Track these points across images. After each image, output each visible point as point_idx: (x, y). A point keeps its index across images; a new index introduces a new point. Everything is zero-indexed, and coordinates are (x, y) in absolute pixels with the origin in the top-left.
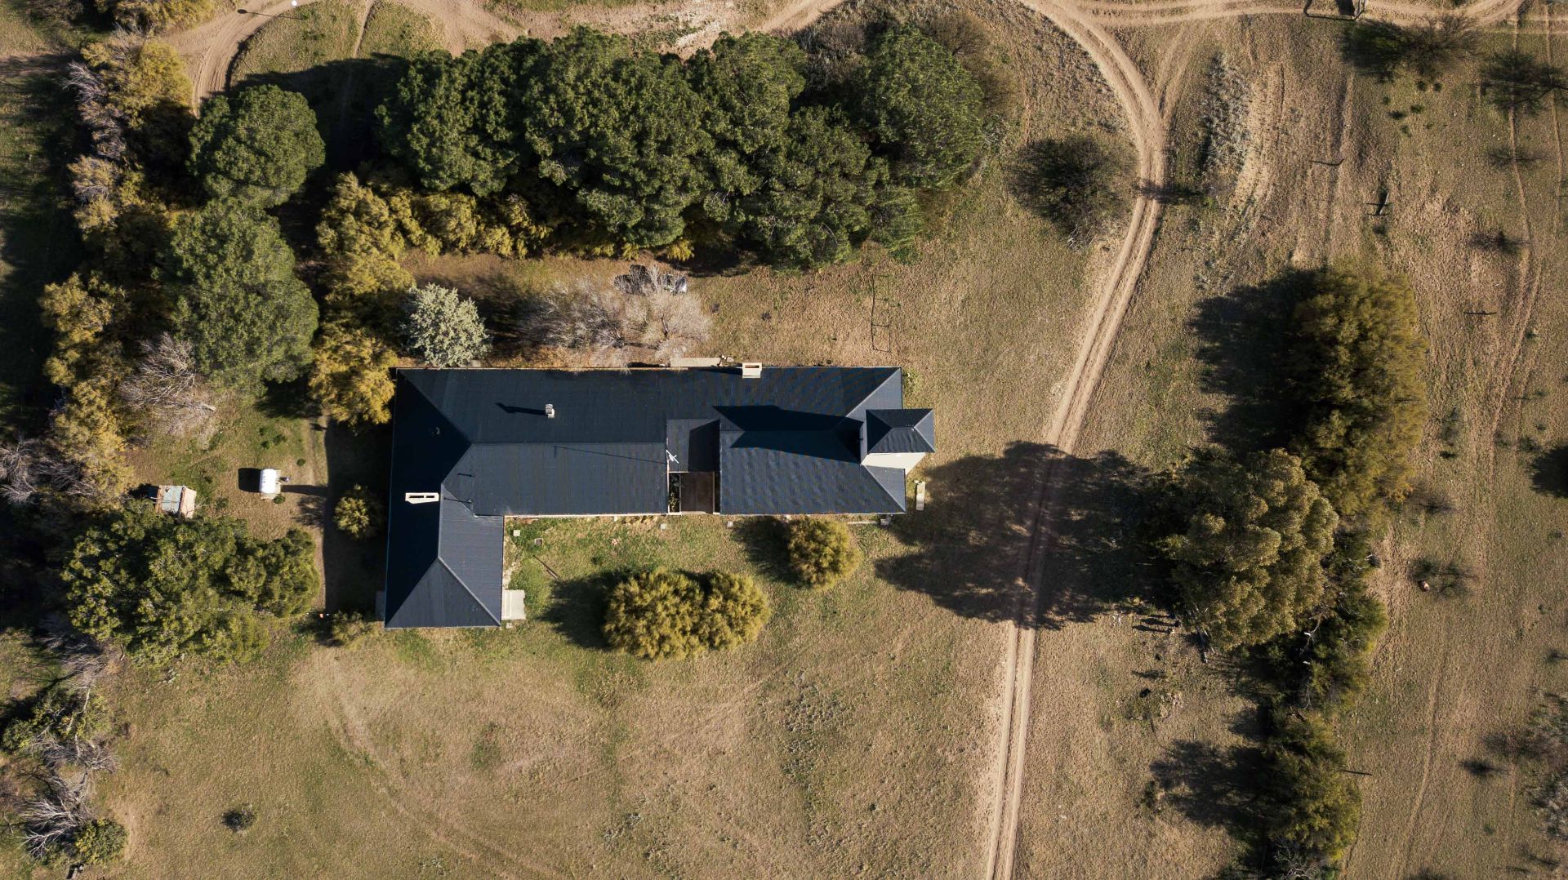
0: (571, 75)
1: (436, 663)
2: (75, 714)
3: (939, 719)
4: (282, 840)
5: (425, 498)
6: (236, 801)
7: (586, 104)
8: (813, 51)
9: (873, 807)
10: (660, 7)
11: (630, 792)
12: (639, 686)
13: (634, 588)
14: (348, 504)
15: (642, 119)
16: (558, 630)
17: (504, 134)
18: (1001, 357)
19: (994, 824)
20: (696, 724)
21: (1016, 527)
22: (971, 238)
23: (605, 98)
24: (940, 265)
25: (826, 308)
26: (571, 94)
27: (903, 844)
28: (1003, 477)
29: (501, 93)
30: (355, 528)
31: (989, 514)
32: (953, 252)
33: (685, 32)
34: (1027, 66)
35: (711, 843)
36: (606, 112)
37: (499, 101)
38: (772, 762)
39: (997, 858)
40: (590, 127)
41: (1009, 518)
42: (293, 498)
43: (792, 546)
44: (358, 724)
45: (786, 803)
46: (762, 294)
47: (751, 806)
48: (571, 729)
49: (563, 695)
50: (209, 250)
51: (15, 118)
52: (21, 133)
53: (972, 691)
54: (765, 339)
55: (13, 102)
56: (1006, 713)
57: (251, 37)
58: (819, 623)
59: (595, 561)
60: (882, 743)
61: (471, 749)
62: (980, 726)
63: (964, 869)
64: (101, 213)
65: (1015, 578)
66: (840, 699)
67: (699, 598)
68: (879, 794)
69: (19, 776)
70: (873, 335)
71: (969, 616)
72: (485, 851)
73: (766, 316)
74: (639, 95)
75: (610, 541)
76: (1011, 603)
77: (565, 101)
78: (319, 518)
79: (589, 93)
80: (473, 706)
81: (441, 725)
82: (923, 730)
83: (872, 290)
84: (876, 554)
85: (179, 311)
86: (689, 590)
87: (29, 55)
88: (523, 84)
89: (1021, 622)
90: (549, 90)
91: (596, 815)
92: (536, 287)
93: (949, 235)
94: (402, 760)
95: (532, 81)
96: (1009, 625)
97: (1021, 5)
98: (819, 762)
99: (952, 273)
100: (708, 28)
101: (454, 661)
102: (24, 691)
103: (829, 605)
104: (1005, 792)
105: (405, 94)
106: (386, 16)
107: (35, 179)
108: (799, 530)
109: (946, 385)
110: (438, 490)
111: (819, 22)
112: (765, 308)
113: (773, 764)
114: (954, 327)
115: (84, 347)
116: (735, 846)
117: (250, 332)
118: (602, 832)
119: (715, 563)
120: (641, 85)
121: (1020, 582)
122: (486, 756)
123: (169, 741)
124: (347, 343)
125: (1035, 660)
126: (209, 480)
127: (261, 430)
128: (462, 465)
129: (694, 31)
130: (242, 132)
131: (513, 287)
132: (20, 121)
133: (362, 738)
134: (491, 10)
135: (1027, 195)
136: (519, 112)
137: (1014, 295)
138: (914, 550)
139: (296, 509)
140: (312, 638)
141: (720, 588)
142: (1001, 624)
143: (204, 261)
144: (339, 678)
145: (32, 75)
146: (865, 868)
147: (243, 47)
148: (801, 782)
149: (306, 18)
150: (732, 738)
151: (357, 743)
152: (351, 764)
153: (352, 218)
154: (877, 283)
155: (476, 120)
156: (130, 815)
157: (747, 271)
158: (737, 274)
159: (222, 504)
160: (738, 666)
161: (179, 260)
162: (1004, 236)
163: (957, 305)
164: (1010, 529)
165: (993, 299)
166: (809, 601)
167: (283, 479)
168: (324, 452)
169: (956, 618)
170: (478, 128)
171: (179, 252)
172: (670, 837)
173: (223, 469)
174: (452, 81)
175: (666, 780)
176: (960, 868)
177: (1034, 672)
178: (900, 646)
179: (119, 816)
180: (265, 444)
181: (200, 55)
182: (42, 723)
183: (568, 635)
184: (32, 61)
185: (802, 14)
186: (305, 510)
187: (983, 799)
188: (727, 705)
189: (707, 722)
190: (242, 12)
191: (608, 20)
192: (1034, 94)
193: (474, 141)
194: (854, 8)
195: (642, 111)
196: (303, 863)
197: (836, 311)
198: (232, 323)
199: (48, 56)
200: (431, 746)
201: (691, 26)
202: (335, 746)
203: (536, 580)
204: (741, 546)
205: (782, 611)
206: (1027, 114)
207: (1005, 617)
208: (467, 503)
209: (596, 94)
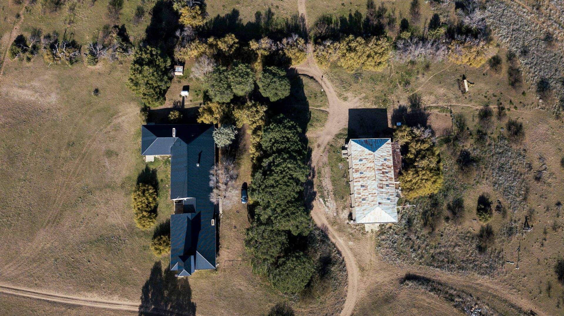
0: (289, 166)
1: (135, 139)
2: (123, 51)
3: (113, 281)
4: (91, 103)
5: (174, 133)
6: (101, 91)
7: (281, 170)
8: (321, 241)
9: (89, 262)
10: (332, 193)
11: (98, 193)
12: (126, 194)
13: (151, 191)
14: (177, 114)
15: (277, 186)
16: (143, 171)
17: (274, 149)
18: (223, 301)
19: (83, 298)
20: (115, 210)
21: (169, 306)
22: (261, 292)
23: (283, 175)
24: (252, 282)
25: (239, 246)
26: (284, 166)
27: (78, 271)
28: (185, 302)
29: (285, 147)
30: (170, 116)
31: (174, 298)
32: (256, 286)
33: (324, 201)
34: (320, 311)
35: (82, 215)
36: (278, 176)
37: (283, 146)
38: (104, 232)
39: (73, 299)
40: (275, 172)
41: (172, 303)
42: (181, 99)
43: (162, 236)
44: (119, 120)
45: (92, 236)
46: (242, 225)
47: (92, 226)
48: (116, 176)
49: (125, 173)
50: (240, 74)
51: (287, 22)
52: (284, 24)
53: (121, 291)
54: (228, 227)
55: (292, 22)
56: (114, 302)
57: (315, 79)
58: (142, 245)
59: (162, 180)
60: (107, 264)
61: (112, 150)
62: (111, 294)
63: (70, 289)
64: (253, 45)
65: (154, 305)
66: (120, 251)
67: (147, 209)
68: (93, 263)
69: (110, 40)
70: (230, 261)
71: (142, 290)
72: (84, 155)
73: (235, 227)
74: (284, 185)
75: (167, 184)
76: (147, 304)
77: (281, 164)
78: (176, 106)
79: (284, 171)
80: (123, 149)
81: (119, 141)
82: (110, 276)
83: (243, 260)
84: (162, 262)
85: (222, 67)
86: (150, 207)
87: (306, 24)
88: (288, 152)
89: (141, 307)
90: (285, 160)
91: (92, 184)
92: (243, 161)
93: (262, 285)
94: (109, 132)
95: (288, 155)
96: (139, 303)
97: (342, 309)
98: (103, 246)
99: (250, 286)
100: (326, 208)
101: (135, 144)
102: (131, 39)
103: (147, 248)
104: (91, 301)
105: (286, 121)
106: (323, 115)
107: (270, 28)
108: (166, 238)
109: (214, 284)
110: (176, 136)
111: (332, 242)
112: (238, 227)
113: (103, 232)
114: (232, 286)
115: (217, 45)
116: (81, 222)
117: (216, 85)
118: (87, 186)
119: (160, 214)
120: (288, 186)
121: (153, 307)
122: (110, 154)
123: (117, 74)
124: (219, 111)
125: (130, 311)
126: (186, 78)
127: (200, 90)
128: (183, 142)
129: (325, 203)
130: (274, 80)
131: (243, 154)
132: (287, 24)
133: (116, 121)
134: (328, 144)
135: (276, 310)
136: (279, 152)
137: (243, 305)
138: (163, 274)
139: (177, 101)
140: (143, 107)
141: (150, 215)
142: (140, 301)
143: (237, 72)
144: (132, 114)
145: (300, 25)
146: (72, 259)
147: (312, 78)
148: (98, 240)
149: (321, 93)
150: (111, 220)
151: (115, 120)
152: (109, 119)
153: (255, 109)
154: (246, 262)
155: (278, 140)
156: (99, 66)
157: (249, 220)
158: (248, 218)
159: (179, 82)
160: (131, 222)
161: (237, 66)
162: (262, 302)
163: (240, 287)
164: (169, 304)
165: (241, 299)
166: (149, 242)
167: (186, 97)
168: (194, 106)
169: (142, 286)
170: (276, 142)
171: (240, 66)
172: (85, 204)
173: (189, 81)
174: (289, 133)
175: (100, 202)
176: (70, 288)
177: (126, 311)
178: (135, 269)
179: (98, 64)
180: (196, 91)
181: (309, 67)
182: (121, 44)
183: (141, 174)
184: (305, 24)
185: (334, 237)
186: (177, 103)
187: (89, 295)
188: (120, 219)
189: (116, 213)
190: (322, 76)
191: (326, 178)
192: (310, 313)
193: (273, 140)
194: (337, 253)
195: (279, 186)
196: (84, 109)
197: (237, 249)
198: (218, 81)
199: (306, 29)
200: (113, 139)
201: (326, 203)
202: (115, 114)
203: (157, 164)
204: (165, 222)
205: (145, 234)
206: (303, 310)
207: (142, 302)
208: (174, 145)
209: (284, 173)
